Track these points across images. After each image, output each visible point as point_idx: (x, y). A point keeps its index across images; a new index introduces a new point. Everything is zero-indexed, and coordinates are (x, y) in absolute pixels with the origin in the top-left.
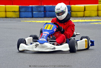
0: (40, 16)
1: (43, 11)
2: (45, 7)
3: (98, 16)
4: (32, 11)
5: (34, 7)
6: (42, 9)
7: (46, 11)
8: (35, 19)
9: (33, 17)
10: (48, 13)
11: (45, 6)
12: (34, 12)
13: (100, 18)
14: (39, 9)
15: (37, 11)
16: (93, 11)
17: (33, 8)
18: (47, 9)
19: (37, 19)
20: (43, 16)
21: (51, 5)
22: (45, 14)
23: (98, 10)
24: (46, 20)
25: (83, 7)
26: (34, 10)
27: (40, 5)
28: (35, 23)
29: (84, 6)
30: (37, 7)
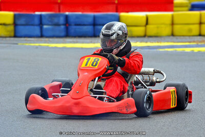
0: (57, 33)
1: (63, 25)
2: (67, 17)
3: (173, 35)
4: (41, 24)
5: (45, 16)
6: (62, 20)
7: (70, 25)
8: (47, 39)
9: (42, 36)
10: (73, 29)
11: (67, 13)
12: (45, 27)
13: (177, 39)
14: (56, 20)
15: (50, 23)
16: (162, 26)
17: (43, 17)
18: (71, 20)
19: (51, 39)
20: (63, 34)
21: (80, 13)
22: (67, 30)
23: (173, 24)
24: (71, 42)
25: (143, 17)
26: (44, 21)
27: (58, 13)
28: (48, 47)
29: (145, 16)
30: (51, 16)
